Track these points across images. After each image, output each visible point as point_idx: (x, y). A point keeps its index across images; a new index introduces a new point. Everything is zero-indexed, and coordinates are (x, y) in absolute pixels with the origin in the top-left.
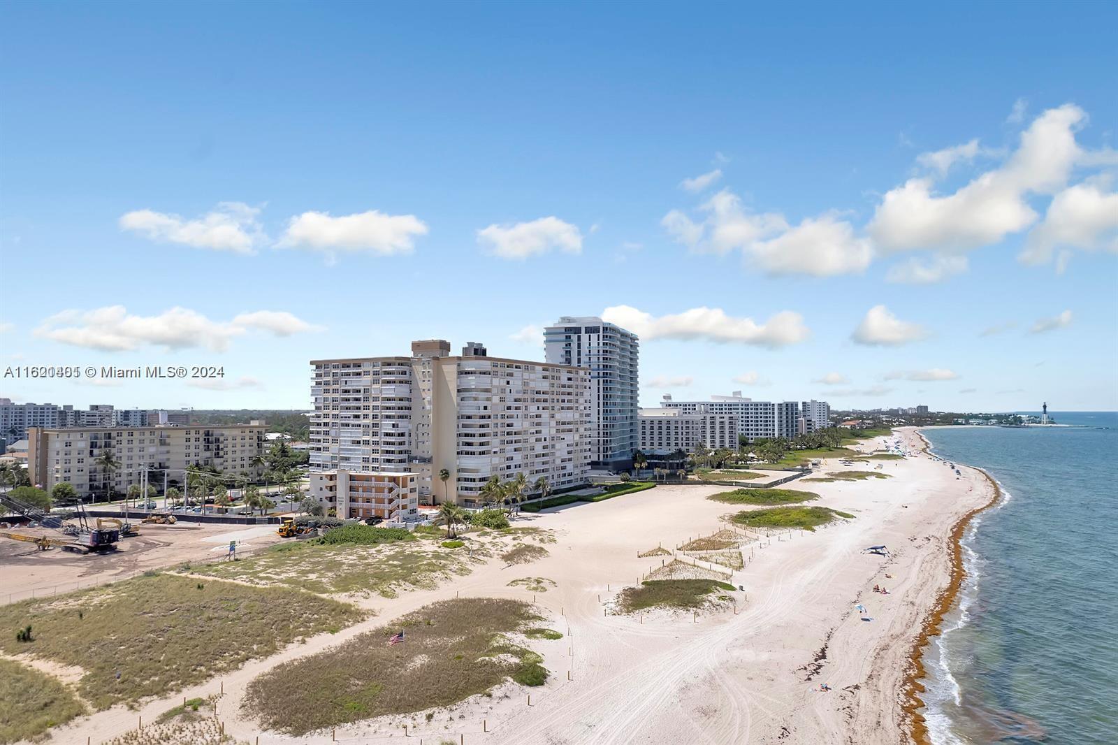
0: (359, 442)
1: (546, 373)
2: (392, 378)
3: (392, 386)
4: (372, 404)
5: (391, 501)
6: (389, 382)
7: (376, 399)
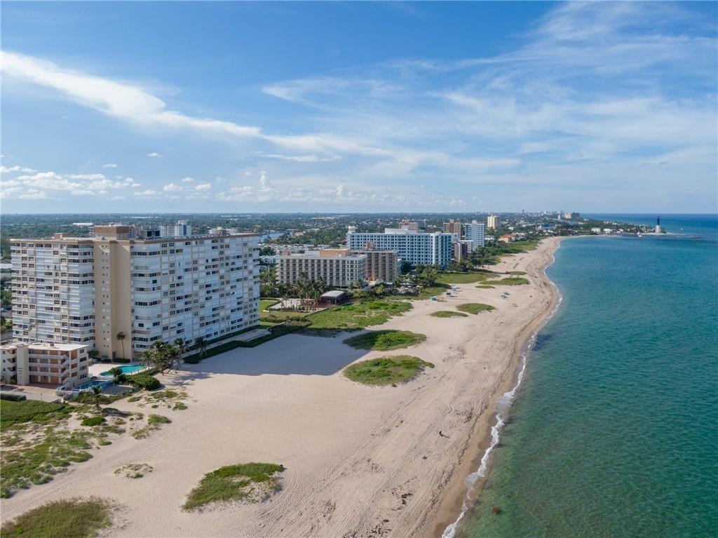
0: (52, 309)
1: (215, 244)
2: (76, 258)
3: (76, 265)
4: (61, 278)
5: (63, 370)
6: (74, 261)
7: (63, 274)
